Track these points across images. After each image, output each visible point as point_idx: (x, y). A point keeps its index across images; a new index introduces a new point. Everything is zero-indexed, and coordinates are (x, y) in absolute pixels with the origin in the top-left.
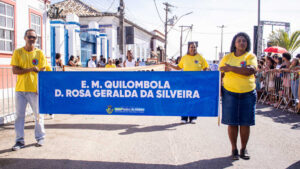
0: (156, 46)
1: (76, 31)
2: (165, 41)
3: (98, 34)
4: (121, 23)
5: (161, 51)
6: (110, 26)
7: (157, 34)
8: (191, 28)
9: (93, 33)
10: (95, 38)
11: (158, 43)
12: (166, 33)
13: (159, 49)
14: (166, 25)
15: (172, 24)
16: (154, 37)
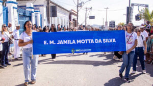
0: (72, 19)
1: (14, 8)
2: (77, 15)
3: (33, 10)
4: (48, 3)
5: (75, 21)
6: (43, 6)
7: (73, 12)
8: (91, 9)
9: (30, 10)
10: (31, 13)
11: (73, 17)
12: (78, 11)
13: (74, 20)
14: (78, 7)
15: (81, 6)
16: (71, 14)
